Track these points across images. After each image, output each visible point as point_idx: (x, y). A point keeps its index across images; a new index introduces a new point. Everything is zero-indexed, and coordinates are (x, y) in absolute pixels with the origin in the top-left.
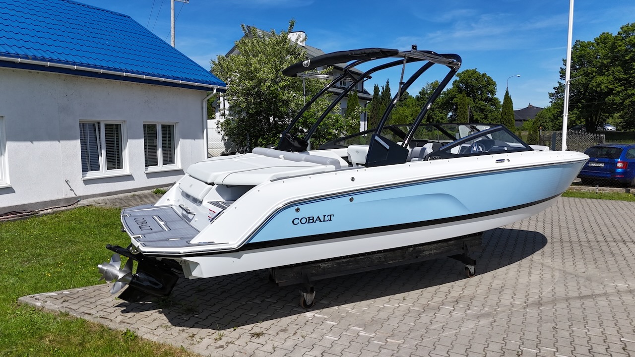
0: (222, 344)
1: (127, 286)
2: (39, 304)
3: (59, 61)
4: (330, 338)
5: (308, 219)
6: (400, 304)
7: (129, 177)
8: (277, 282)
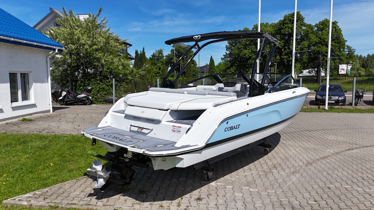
1: (106, 182)
2: (25, 203)
4: (238, 195)
5: (231, 128)
6: (252, 172)
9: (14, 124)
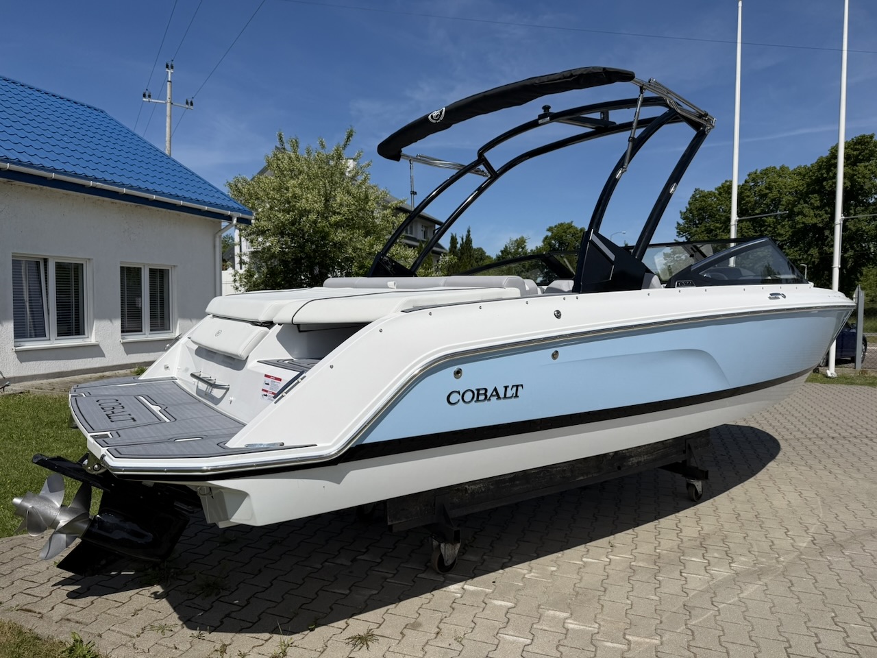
1: (78, 541)
5: (476, 392)
8: (389, 523)
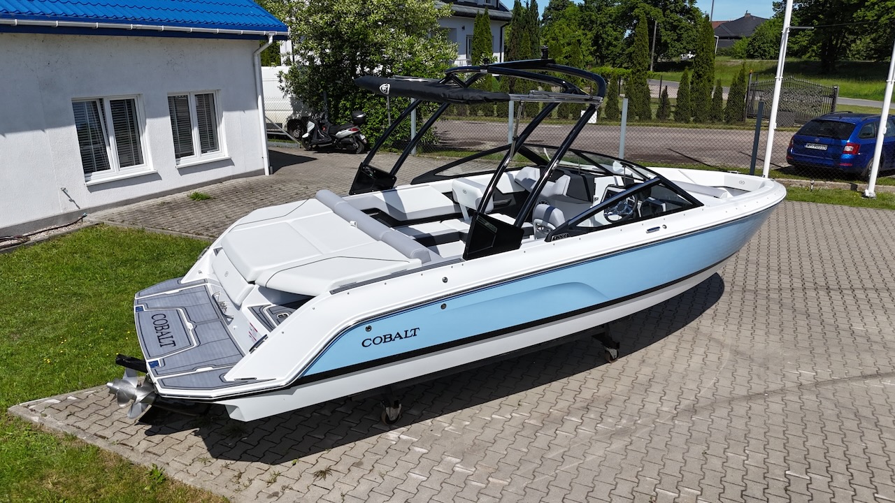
0: (276, 491)
2: (36, 419)
3: (32, 16)
4: (417, 476)
6: (513, 414)
7: (154, 176)
9: (173, 207)
